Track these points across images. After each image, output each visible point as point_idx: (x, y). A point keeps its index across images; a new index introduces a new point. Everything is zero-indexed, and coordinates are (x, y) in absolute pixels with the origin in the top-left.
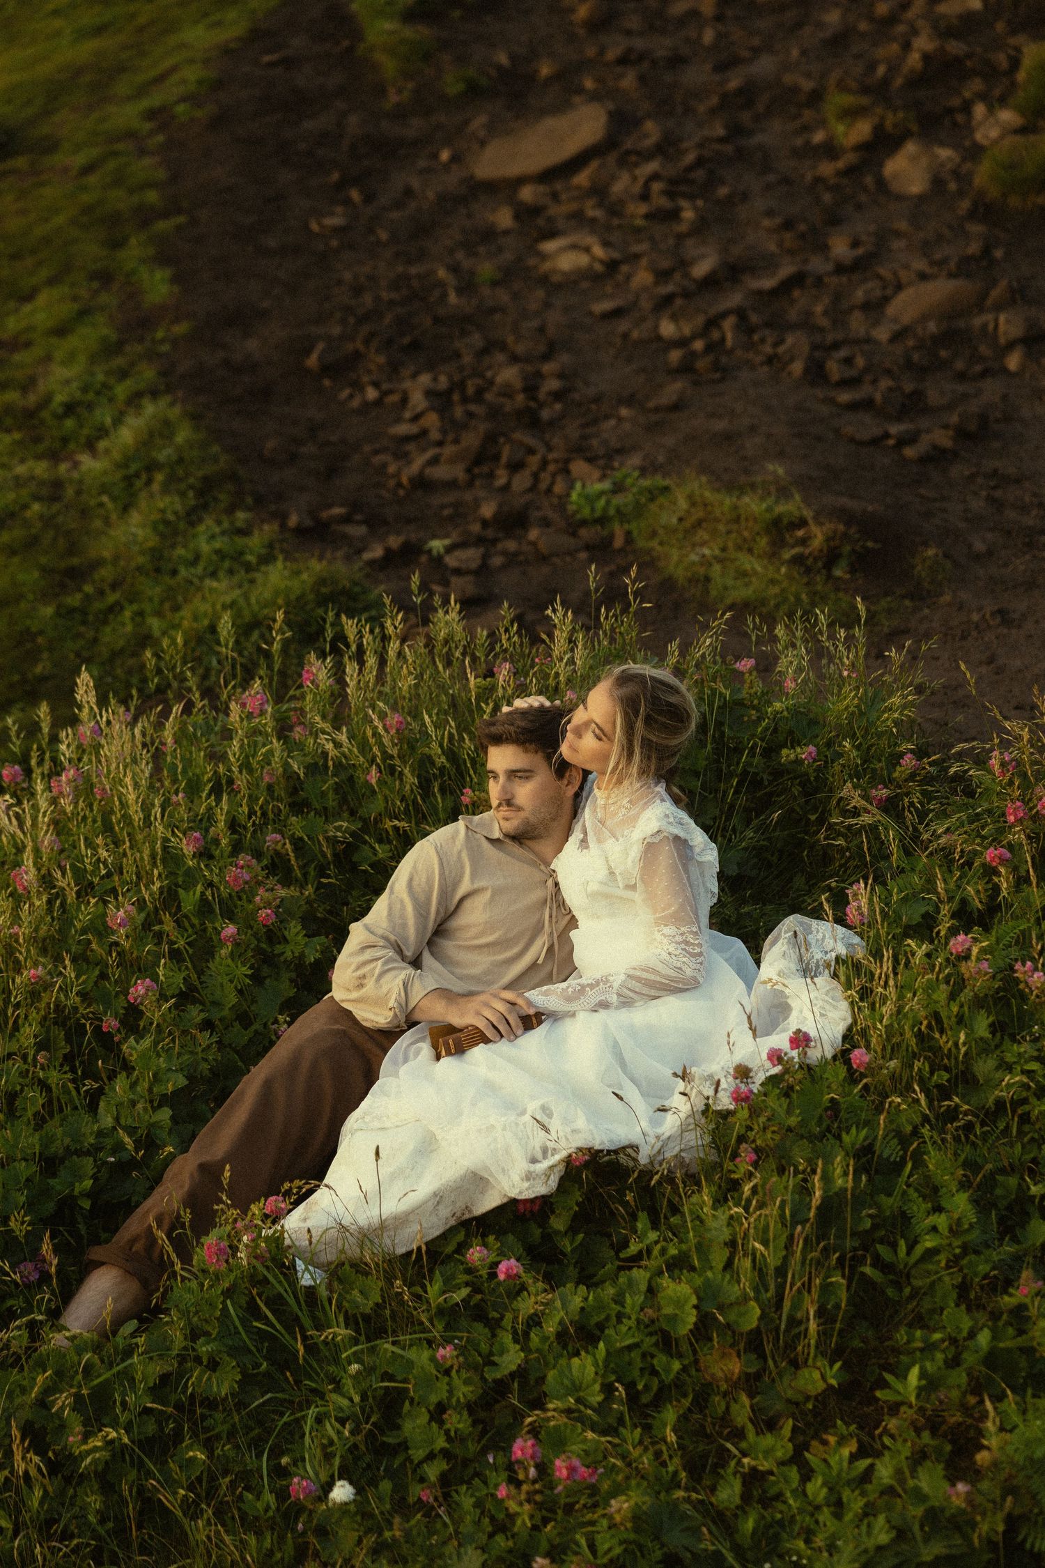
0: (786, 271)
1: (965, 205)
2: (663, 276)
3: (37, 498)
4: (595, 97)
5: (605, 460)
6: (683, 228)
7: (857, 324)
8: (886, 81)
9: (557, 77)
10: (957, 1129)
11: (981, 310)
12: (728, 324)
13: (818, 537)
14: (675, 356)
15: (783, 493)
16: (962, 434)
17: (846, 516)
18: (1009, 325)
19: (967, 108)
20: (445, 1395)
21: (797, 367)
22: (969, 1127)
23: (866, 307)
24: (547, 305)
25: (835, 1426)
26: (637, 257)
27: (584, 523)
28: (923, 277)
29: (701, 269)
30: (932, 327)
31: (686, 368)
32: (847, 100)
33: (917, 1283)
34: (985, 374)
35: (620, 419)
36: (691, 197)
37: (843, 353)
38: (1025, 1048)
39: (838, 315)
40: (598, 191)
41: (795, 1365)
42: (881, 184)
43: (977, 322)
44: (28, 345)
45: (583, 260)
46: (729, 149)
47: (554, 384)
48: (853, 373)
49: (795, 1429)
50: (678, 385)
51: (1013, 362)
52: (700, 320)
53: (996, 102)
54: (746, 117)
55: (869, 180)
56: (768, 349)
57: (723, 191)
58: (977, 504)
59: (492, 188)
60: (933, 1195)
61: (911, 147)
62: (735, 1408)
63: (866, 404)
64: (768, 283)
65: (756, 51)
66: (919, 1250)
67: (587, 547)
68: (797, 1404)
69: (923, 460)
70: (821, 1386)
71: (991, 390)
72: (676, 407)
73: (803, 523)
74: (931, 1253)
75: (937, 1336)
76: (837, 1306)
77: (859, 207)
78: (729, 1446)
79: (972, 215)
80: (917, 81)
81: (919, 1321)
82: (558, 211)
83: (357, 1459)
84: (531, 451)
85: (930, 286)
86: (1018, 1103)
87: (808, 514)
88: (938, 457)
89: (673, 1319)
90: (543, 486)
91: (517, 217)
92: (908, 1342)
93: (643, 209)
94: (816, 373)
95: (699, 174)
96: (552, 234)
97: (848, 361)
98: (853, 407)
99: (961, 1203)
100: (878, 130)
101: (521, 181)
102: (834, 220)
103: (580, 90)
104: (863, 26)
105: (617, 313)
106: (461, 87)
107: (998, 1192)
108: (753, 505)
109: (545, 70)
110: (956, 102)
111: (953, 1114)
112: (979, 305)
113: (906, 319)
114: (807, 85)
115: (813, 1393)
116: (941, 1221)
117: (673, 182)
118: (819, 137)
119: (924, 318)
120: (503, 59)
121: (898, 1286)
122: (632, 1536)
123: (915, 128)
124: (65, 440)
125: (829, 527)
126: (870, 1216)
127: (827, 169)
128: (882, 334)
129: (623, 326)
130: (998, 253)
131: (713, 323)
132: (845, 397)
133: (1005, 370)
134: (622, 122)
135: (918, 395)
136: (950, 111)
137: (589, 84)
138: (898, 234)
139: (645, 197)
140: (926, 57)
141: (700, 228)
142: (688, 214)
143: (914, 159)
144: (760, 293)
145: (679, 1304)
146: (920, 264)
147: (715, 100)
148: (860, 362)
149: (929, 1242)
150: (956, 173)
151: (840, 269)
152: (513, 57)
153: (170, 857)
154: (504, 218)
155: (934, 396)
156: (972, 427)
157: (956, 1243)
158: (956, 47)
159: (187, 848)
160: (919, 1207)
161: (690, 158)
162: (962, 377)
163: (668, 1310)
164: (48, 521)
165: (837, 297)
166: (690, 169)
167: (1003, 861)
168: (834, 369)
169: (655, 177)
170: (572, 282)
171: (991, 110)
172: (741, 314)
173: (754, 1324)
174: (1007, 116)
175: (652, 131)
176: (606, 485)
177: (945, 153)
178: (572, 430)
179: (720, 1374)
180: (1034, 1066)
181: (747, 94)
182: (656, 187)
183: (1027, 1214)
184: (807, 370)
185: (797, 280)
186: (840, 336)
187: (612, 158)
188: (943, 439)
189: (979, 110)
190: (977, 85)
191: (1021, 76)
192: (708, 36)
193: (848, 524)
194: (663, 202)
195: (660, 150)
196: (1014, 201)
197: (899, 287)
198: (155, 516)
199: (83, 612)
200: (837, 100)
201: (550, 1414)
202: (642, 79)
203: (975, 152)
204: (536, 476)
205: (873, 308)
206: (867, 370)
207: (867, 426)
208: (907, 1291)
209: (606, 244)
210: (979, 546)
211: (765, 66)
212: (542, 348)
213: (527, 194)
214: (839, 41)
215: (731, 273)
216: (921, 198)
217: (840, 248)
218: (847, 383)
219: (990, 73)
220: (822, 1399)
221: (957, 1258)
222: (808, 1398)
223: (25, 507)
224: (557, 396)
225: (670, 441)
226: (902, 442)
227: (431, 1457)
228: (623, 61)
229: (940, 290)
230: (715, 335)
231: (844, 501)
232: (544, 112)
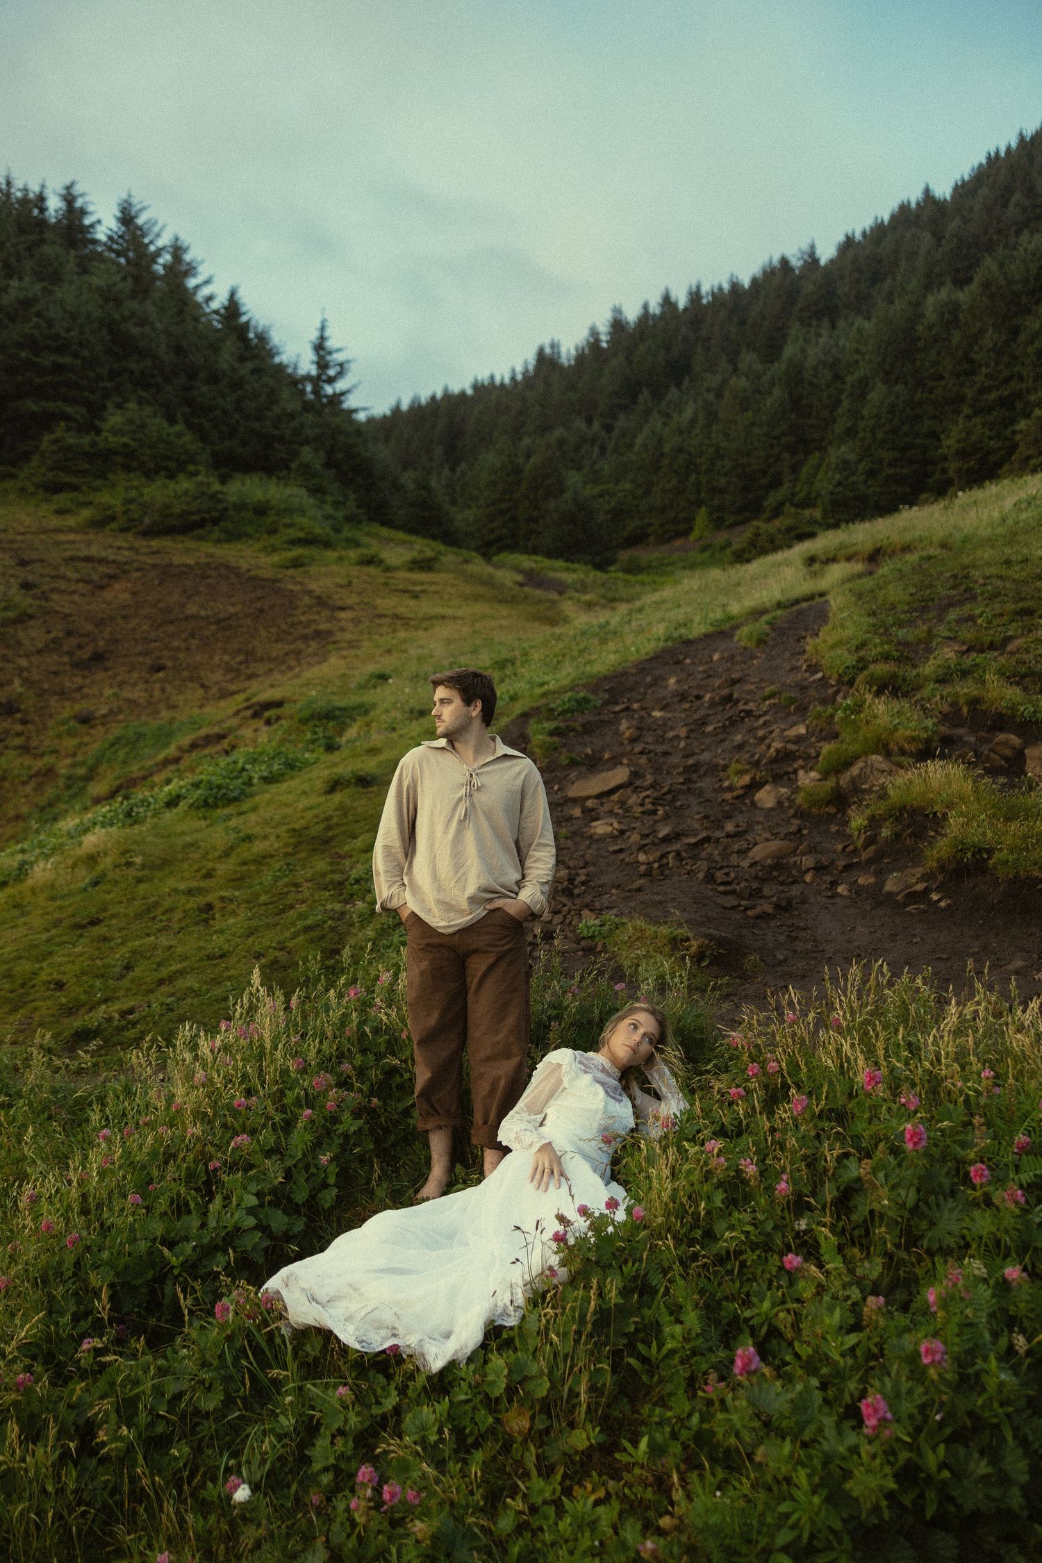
0: (703, 834)
1: (792, 811)
2: (644, 836)
3: (331, 918)
4: (628, 765)
5: (599, 912)
6: (657, 818)
7: (734, 860)
8: (758, 761)
9: (612, 758)
10: (698, 1267)
11: (795, 855)
12: (671, 856)
13: (694, 945)
14: (643, 868)
15: (680, 925)
16: (778, 907)
17: (710, 937)
18: (808, 861)
19: (795, 772)
20: (341, 1424)
21: (701, 876)
22: (704, 1266)
23: (739, 852)
24: (589, 847)
25: (591, 1476)
26: (634, 828)
27: (583, 938)
28: (767, 840)
29: (661, 835)
30: (769, 861)
31: (648, 874)
32: (739, 767)
33: (663, 1373)
34: (793, 883)
35: (612, 895)
36: (663, 806)
37: (726, 870)
38: (746, 1217)
39: (725, 855)
40: (622, 803)
41: (572, 1425)
42: (753, 804)
43: (792, 860)
44: (351, 856)
45: (609, 829)
46: (684, 788)
47: (583, 878)
48: (729, 879)
49: (565, 1476)
50: (642, 881)
51: (808, 878)
52: (658, 854)
53: (808, 769)
54: (694, 776)
55: (747, 801)
56: (688, 867)
57: (678, 803)
58: (782, 938)
59: (574, 801)
60: (676, 1312)
61: (767, 787)
62: (527, 1454)
63: (733, 892)
64: (693, 840)
65: (703, 751)
66: (665, 1350)
67: (583, 949)
68: (570, 1456)
69: (758, 917)
70: (586, 1444)
71: (795, 891)
72: (639, 890)
73: (688, 939)
74: (672, 1352)
75: (669, 1414)
76: (604, 1385)
77: (742, 812)
78: (520, 1483)
79: (794, 816)
80: (774, 761)
81: (663, 1403)
82: (602, 810)
83: (284, 1465)
84: (564, 906)
85: (771, 843)
86: (738, 1253)
87: (690, 935)
88: (763, 917)
89: (493, 1383)
90: (568, 921)
91: (583, 812)
92: (650, 1416)
93: (640, 809)
94: (710, 878)
95: (669, 797)
96: (597, 819)
97: (727, 874)
98: (725, 893)
99: (692, 1318)
100: (753, 779)
101: (588, 798)
102: (729, 817)
103: (621, 763)
104: (752, 741)
105: (621, 851)
106: (567, 762)
107: (723, 1313)
108: (664, 930)
109: (607, 756)
110: (790, 769)
111: (695, 1257)
112: (794, 853)
113: (757, 859)
114: (722, 763)
115: (580, 1449)
116: (678, 1329)
117: (655, 799)
118: (726, 784)
119: (766, 857)
120: (589, 751)
121: (651, 1373)
122: (430, 1551)
123: (770, 779)
124: (352, 895)
125: (701, 940)
126: (636, 1323)
127: (728, 796)
128: (745, 864)
129: (621, 856)
130: (805, 832)
131: (664, 856)
132: (721, 888)
133: (804, 882)
134: (635, 775)
135: (759, 890)
136: (787, 773)
137: (625, 761)
138: (758, 823)
139: (642, 805)
140: (777, 751)
141: (666, 817)
142: (660, 812)
143: (769, 792)
144: (689, 844)
145: (498, 1374)
146: (767, 835)
147: (681, 769)
148: (733, 875)
149: (670, 1345)
150: (788, 799)
151: (728, 836)
152: (593, 751)
153: (285, 1072)
154: (577, 812)
155: (766, 891)
156: (784, 904)
157: (687, 1347)
158: (791, 747)
159: (292, 1066)
160: (666, 1318)
161: (665, 790)
162: (782, 884)
163: (491, 1378)
164: (332, 929)
165: (726, 847)
166: (664, 794)
167: (741, 1097)
168: (719, 876)
169: (648, 797)
170: (602, 839)
171: (806, 772)
172: (678, 853)
173: (544, 1394)
174: (813, 774)
175: (649, 779)
176: (597, 922)
177: (783, 790)
178: (588, 898)
179: (516, 1428)
180: (749, 1228)
181: (696, 767)
182: (647, 800)
183: (741, 1331)
184: (705, 877)
185: (707, 839)
186: (725, 864)
187: (629, 790)
188: (769, 909)
189: (801, 773)
190: (800, 762)
191: (821, 758)
192: (682, 744)
193: (710, 941)
194: (649, 807)
195: (652, 786)
196: (814, 810)
197: (756, 844)
198: (379, 926)
199: (334, 968)
200: (734, 767)
201: (392, 1448)
202: (649, 760)
203: (797, 790)
204: (565, 917)
205: (743, 853)
206: (735, 878)
207: (731, 901)
208: (656, 1378)
209: (619, 822)
210: (780, 957)
211: (706, 756)
212: (582, 864)
213: (589, 803)
214: (740, 747)
215: (675, 836)
216: (772, 809)
217: (730, 827)
218: (722, 884)
219: (808, 758)
220: (588, 1453)
221: (689, 1358)
222: (577, 1452)
223: (325, 922)
224: (583, 883)
225: (633, 904)
226: (746, 909)
227: (326, 1469)
228: (642, 753)
229: (775, 845)
230: (665, 861)
231: (712, 931)
232: (602, 771)
